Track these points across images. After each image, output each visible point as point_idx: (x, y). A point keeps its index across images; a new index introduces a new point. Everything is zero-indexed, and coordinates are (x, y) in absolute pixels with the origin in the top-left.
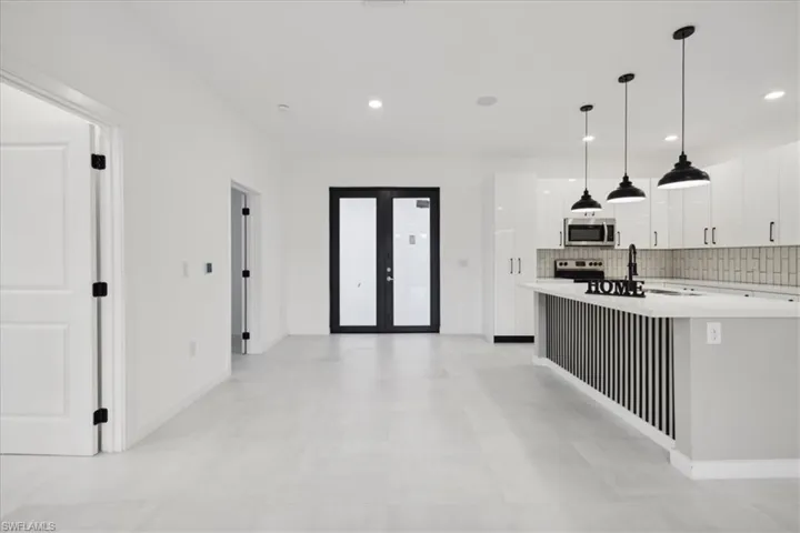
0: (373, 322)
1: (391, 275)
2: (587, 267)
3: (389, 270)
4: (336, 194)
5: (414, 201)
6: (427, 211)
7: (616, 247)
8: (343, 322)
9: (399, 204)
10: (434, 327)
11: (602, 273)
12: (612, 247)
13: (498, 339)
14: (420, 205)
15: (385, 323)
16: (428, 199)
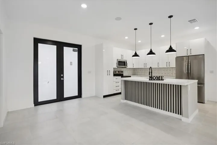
0: (55, 98)
1: (63, 77)
2: (120, 73)
3: (62, 75)
4: (37, 41)
5: (72, 49)
6: (76, 53)
7: (127, 67)
8: (40, 100)
9: (66, 49)
10: (80, 95)
11: (123, 74)
12: (126, 67)
13: (105, 97)
14: (74, 51)
15: (60, 97)
16: (77, 49)
